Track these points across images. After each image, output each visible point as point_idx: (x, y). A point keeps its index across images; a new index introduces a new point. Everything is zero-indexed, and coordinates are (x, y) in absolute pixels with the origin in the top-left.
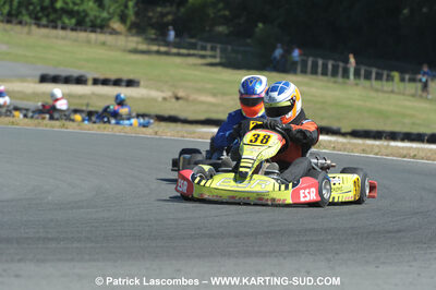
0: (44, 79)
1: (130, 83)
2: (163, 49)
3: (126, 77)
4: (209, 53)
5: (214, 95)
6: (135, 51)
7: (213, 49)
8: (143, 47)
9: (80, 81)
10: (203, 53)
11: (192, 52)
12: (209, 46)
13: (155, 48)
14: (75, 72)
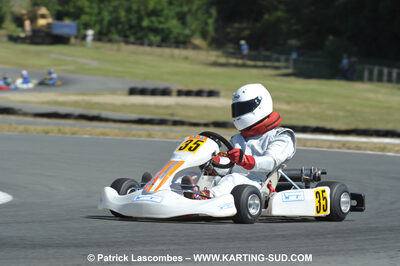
0: (133, 92)
1: (211, 94)
2: (240, 62)
3: (207, 87)
4: (282, 64)
5: (288, 103)
6: (215, 64)
7: (287, 61)
8: (223, 60)
9: (165, 92)
10: (277, 64)
11: (268, 64)
12: (283, 58)
13: (233, 61)
14: (161, 85)
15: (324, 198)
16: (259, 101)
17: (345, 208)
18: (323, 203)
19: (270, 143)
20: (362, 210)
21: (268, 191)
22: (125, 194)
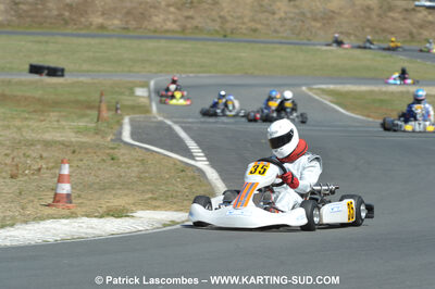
15: (352, 209)
17: (363, 215)
18: (352, 212)
20: (372, 217)
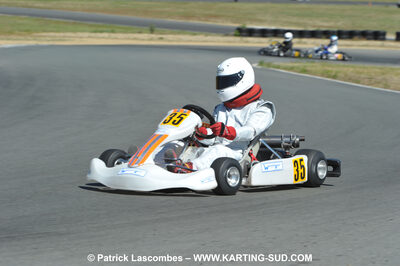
15: (302, 166)
16: (242, 75)
17: (322, 174)
18: (301, 171)
19: (251, 114)
20: (338, 176)
21: (249, 159)
22: (113, 166)
